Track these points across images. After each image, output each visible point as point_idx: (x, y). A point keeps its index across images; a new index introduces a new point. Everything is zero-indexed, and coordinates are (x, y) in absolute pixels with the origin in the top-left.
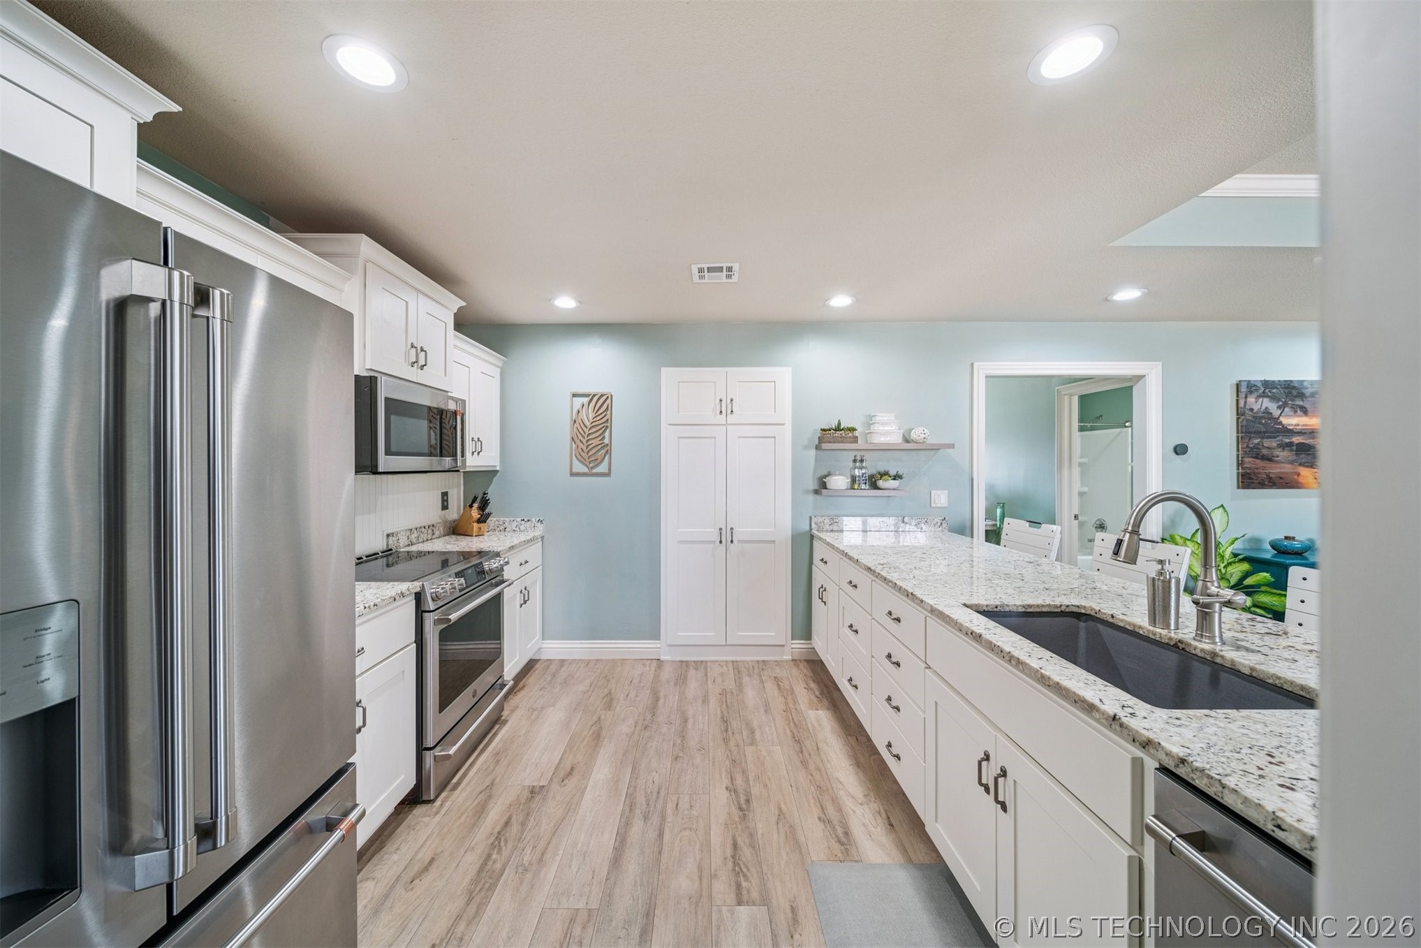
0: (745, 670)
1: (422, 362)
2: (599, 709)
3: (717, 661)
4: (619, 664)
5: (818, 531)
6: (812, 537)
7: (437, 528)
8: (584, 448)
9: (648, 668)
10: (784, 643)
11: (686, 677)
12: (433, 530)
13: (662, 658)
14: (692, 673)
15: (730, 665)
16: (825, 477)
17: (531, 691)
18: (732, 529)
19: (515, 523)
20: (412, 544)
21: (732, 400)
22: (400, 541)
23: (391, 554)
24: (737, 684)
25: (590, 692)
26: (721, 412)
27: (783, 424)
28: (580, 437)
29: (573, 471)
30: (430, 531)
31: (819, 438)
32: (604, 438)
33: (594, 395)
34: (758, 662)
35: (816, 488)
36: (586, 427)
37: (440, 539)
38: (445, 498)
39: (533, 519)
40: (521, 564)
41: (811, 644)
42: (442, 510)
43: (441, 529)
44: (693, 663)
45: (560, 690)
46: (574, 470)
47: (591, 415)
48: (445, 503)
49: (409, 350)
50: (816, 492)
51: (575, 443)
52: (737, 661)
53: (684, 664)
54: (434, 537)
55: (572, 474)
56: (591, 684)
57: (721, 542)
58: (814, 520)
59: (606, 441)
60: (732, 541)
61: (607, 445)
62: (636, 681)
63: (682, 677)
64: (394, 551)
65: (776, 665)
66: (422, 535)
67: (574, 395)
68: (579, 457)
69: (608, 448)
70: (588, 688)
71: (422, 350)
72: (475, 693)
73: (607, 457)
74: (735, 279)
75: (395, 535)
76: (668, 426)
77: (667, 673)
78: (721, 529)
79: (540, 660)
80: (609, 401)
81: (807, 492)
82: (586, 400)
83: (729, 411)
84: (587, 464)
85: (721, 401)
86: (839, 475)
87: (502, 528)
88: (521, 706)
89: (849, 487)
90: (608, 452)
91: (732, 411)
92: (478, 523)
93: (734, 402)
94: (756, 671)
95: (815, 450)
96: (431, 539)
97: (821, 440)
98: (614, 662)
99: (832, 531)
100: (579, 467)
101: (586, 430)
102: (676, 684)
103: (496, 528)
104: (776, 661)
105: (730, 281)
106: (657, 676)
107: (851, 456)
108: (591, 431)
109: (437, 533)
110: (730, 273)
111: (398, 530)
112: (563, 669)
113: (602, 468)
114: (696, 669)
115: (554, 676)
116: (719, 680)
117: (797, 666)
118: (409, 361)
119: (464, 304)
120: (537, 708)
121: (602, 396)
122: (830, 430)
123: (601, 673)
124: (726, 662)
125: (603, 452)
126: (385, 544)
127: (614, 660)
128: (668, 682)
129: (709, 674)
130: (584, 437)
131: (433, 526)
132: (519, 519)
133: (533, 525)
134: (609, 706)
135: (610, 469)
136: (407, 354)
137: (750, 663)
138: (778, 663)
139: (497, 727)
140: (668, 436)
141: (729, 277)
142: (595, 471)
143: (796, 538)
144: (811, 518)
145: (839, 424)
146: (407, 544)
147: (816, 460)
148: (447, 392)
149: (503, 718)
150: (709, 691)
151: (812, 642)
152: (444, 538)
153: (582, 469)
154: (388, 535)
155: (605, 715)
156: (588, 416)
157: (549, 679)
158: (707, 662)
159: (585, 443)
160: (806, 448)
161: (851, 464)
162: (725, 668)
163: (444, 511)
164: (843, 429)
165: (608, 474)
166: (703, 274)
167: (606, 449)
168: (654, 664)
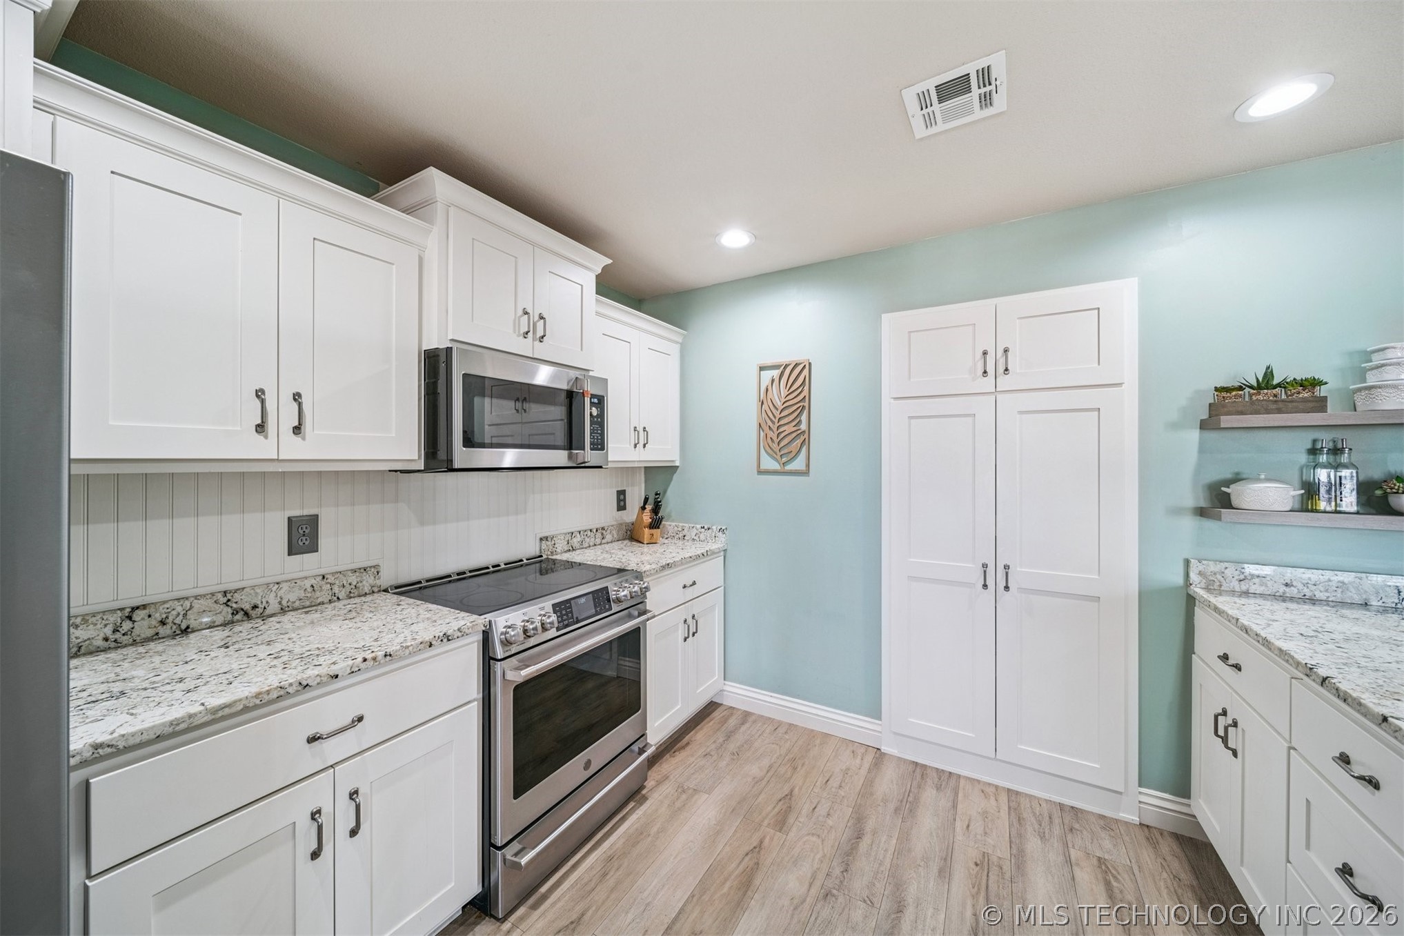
0: (1033, 819)
1: (540, 333)
2: (766, 822)
3: (979, 781)
4: (818, 742)
5: (1207, 589)
6: (1191, 601)
7: (609, 531)
8: (775, 438)
9: (858, 761)
10: (1121, 789)
11: (917, 799)
12: (602, 534)
13: (884, 749)
14: (929, 794)
15: (1003, 798)
16: (1228, 483)
17: (692, 756)
18: (1007, 567)
19: (695, 531)
20: (573, 550)
21: (1006, 351)
22: (556, 546)
23: (541, 561)
24: (1014, 851)
25: (764, 782)
26: (985, 372)
27: (1120, 385)
28: (770, 423)
29: (761, 468)
30: (599, 535)
31: (1210, 405)
32: (800, 422)
33: (786, 366)
34: (1061, 806)
35: (1203, 504)
36: (777, 409)
37: (614, 544)
38: (622, 497)
39: (714, 527)
40: (685, 587)
41: (1189, 806)
42: (618, 511)
43: (614, 532)
44: (935, 774)
45: (728, 765)
46: (763, 467)
47: (784, 392)
48: (622, 503)
49: (521, 316)
50: (1201, 512)
51: (763, 431)
52: (1017, 793)
53: (918, 770)
54: (604, 541)
55: (760, 472)
56: (771, 767)
57: (985, 586)
58: (1195, 568)
59: (803, 427)
60: (1007, 588)
61: (804, 432)
62: (834, 783)
63: (911, 799)
64: (545, 557)
65: (1103, 828)
66: (587, 540)
67: (762, 369)
68: (770, 451)
69: (806, 436)
70: (765, 771)
71: (541, 318)
72: (588, 764)
73: (804, 450)
74: (1000, 102)
75: (549, 539)
76: (892, 401)
77: (888, 783)
78: (985, 566)
79: (722, 704)
80: (806, 372)
81: (1177, 511)
82: (776, 373)
83: (1001, 369)
84: (778, 457)
85: (985, 353)
86: (1268, 480)
87: (681, 535)
88: (671, 777)
89: (1297, 506)
90: (806, 442)
91: (1006, 370)
92: (650, 528)
93: (1009, 354)
94: (1057, 830)
95: (1198, 430)
96: (600, 544)
97: (1215, 410)
98: (811, 734)
99: (1246, 594)
100: (769, 463)
101: (777, 413)
102: (897, 810)
103: (675, 534)
104: (1102, 817)
105: (989, 111)
106: (869, 783)
107: (1305, 439)
108: (783, 414)
109: (609, 537)
110: (988, 88)
111: (557, 532)
112: (744, 728)
113: (799, 464)
114: (938, 788)
115: (728, 737)
116: (977, 827)
117: (1154, 844)
118: (519, 331)
119: (609, 261)
120: (689, 788)
121: (797, 365)
122: (1240, 388)
123: (789, 751)
124: (997, 787)
125: (799, 442)
126: (538, 549)
127: (812, 731)
128: (885, 801)
129: (960, 806)
130: (773, 422)
131: (603, 529)
132: (699, 526)
133: (713, 535)
134: (781, 823)
135: (808, 466)
136: (517, 323)
137: (1044, 805)
138: (1108, 824)
139: (632, 804)
140: (892, 415)
141: (986, 100)
142: (789, 467)
143: (1148, 597)
144: (1187, 563)
145: (1269, 374)
146: (566, 549)
147: (1202, 450)
148: (588, 370)
149: (644, 792)
150: (956, 847)
151: (1192, 802)
152: (616, 543)
153: (774, 465)
154: (541, 539)
155: (772, 839)
156: (778, 396)
157: (721, 740)
158: (959, 776)
159: (775, 429)
160: (1175, 426)
161: (1303, 458)
162: (993, 801)
163: (620, 512)
164: (1279, 385)
165: (806, 473)
166: (930, 109)
167: (802, 438)
168: (869, 758)
